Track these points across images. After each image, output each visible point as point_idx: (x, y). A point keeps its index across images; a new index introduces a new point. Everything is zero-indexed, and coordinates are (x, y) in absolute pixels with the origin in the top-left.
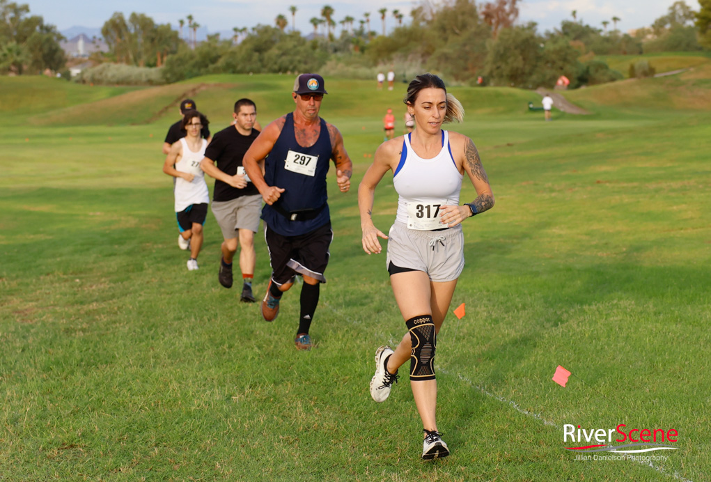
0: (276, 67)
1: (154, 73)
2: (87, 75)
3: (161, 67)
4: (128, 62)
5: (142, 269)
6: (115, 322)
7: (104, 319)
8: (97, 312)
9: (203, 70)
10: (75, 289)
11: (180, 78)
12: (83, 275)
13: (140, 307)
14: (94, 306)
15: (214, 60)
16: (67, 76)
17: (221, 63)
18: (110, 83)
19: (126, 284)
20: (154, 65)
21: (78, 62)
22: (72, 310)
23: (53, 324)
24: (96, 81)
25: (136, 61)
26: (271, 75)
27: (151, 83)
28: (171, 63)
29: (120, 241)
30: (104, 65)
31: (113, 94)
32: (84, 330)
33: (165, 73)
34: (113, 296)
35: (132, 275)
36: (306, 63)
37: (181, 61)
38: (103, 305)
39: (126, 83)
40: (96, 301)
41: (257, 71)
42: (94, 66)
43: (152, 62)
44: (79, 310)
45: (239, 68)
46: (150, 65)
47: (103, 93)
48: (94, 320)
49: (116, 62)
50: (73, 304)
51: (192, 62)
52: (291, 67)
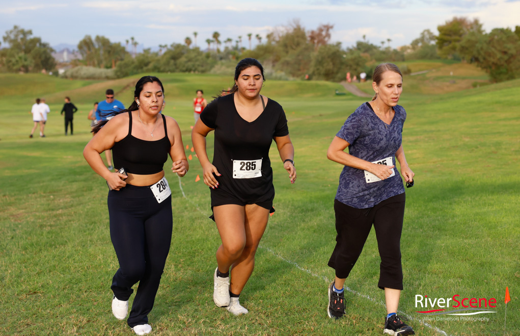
0: (184, 69)
1: (110, 72)
2: (69, 74)
3: (114, 69)
4: (94, 65)
5: (91, 190)
6: (70, 221)
7: (65, 218)
8: (61, 215)
9: (140, 71)
10: (50, 202)
11: (126, 75)
12: (55, 194)
13: (87, 212)
14: (60, 211)
15: (147, 64)
16: (56, 74)
17: (151, 66)
18: (82, 78)
19: (81, 198)
20: (110, 67)
21: (63, 65)
22: (46, 214)
23: (33, 222)
24: (74, 77)
25: (99, 65)
26: (181, 74)
27: (108, 78)
28: (120, 67)
29: (80, 174)
30: (79, 67)
31: (84, 85)
32: (51, 226)
33: (116, 72)
34: (72, 206)
35: (85, 193)
36: (202, 66)
37: (126, 65)
38: (65, 211)
39: (92, 78)
40: (62, 208)
41: (172, 71)
42: (73, 67)
43: (109, 65)
44: (50, 214)
45: (162, 69)
46: (107, 67)
47: (78, 84)
48: (58, 220)
49: (86, 65)
50: (47, 211)
51: (133, 66)
52: (193, 69)
